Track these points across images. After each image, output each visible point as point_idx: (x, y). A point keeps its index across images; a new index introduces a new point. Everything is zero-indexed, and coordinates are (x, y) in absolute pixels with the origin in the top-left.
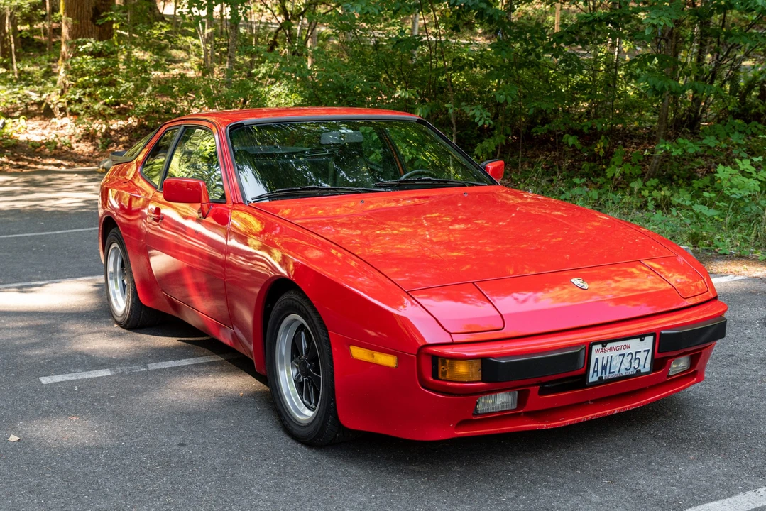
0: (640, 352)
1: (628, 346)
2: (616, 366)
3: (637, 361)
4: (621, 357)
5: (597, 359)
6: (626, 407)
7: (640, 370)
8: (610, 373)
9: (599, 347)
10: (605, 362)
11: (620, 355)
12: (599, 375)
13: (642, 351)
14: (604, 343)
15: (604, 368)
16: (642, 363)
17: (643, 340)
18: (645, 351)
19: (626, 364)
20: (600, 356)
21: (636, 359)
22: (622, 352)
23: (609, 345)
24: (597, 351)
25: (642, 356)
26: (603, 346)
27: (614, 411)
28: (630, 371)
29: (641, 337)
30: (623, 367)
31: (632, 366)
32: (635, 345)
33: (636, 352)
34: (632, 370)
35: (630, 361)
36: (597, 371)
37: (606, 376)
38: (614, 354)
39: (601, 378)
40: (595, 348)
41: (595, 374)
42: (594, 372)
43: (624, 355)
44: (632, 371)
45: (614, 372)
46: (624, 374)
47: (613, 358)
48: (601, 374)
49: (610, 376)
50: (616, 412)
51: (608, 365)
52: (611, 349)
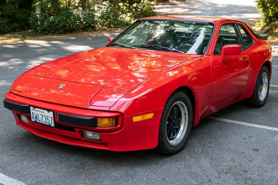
1: (43, 112)
2: (40, 119)
3: (48, 120)
5: (33, 113)
7: (50, 125)
9: (33, 108)
10: (36, 115)
11: (41, 115)
13: (49, 117)
14: (35, 107)
16: (50, 122)
17: (49, 112)
18: (50, 117)
23: (36, 109)
24: (32, 110)
25: (50, 119)
29: (49, 110)
30: (43, 120)
32: (46, 113)
33: (47, 116)
34: (47, 123)
35: (45, 119)
36: (34, 117)
38: (39, 113)
39: (36, 121)
40: (31, 108)
41: (33, 118)
42: (33, 117)
46: (45, 124)
47: (38, 115)
48: (36, 119)
49: (39, 122)
50: (61, 142)
51: (38, 117)
52: (37, 111)
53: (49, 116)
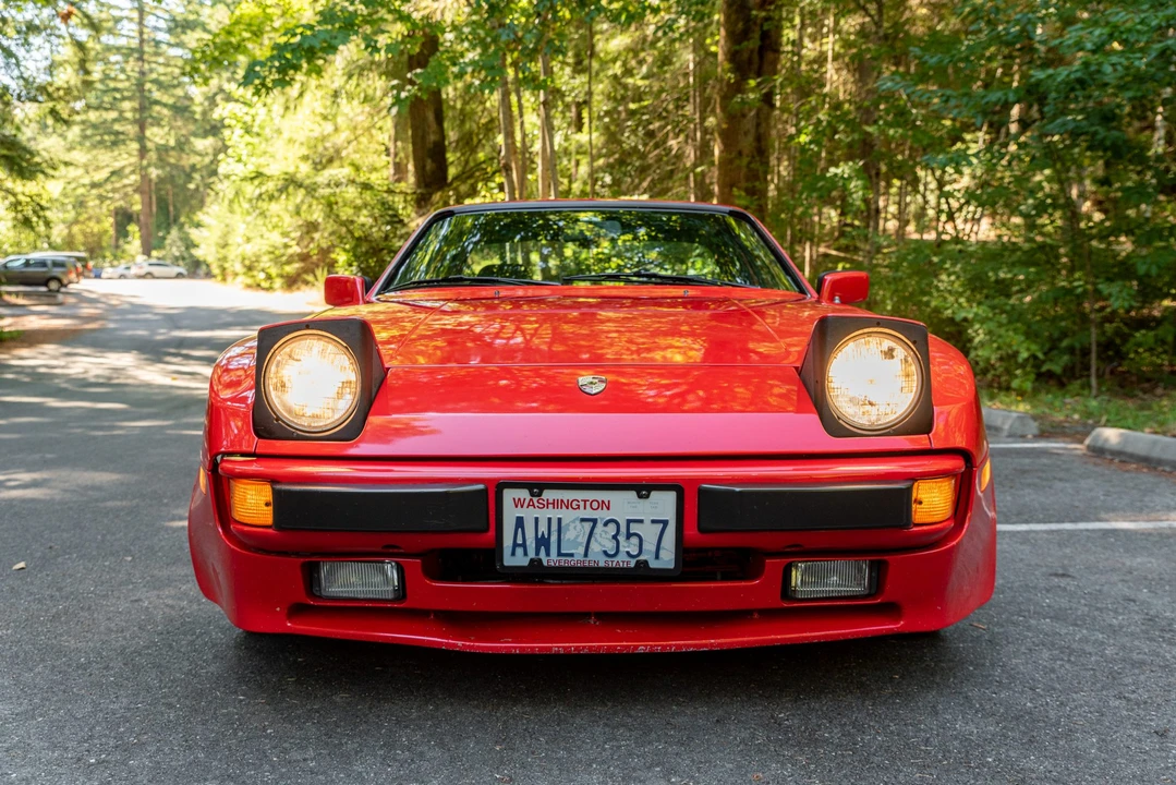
0: (641, 521)
1: (604, 505)
2: (575, 543)
3: (634, 540)
4: (588, 526)
5: (520, 522)
6: (673, 644)
7: (646, 562)
8: (559, 554)
9: (524, 494)
10: (543, 528)
11: (583, 520)
12: (532, 554)
13: (647, 522)
14: (536, 487)
15: (542, 542)
16: (649, 546)
17: (647, 497)
18: (653, 522)
19: (603, 540)
20: (529, 514)
21: (629, 535)
22: (589, 514)
23: (548, 495)
24: (518, 503)
25: (649, 533)
26: (532, 495)
27: (636, 647)
28: (616, 559)
29: (643, 489)
30: (595, 547)
31: (621, 549)
32: (623, 505)
33: (629, 522)
34: (623, 557)
35: (615, 537)
36: (524, 545)
37: (551, 559)
38: (567, 515)
39: (536, 563)
40: (509, 495)
41: (519, 551)
42: (515, 545)
43: (594, 521)
44: (622, 561)
45: (572, 555)
46: (602, 564)
47: (563, 524)
48: (537, 553)
49: (563, 562)
50: (641, 649)
51: (554, 538)
52: (557, 504)
53: (648, 519)
